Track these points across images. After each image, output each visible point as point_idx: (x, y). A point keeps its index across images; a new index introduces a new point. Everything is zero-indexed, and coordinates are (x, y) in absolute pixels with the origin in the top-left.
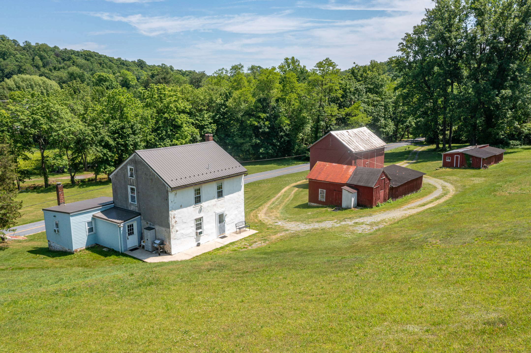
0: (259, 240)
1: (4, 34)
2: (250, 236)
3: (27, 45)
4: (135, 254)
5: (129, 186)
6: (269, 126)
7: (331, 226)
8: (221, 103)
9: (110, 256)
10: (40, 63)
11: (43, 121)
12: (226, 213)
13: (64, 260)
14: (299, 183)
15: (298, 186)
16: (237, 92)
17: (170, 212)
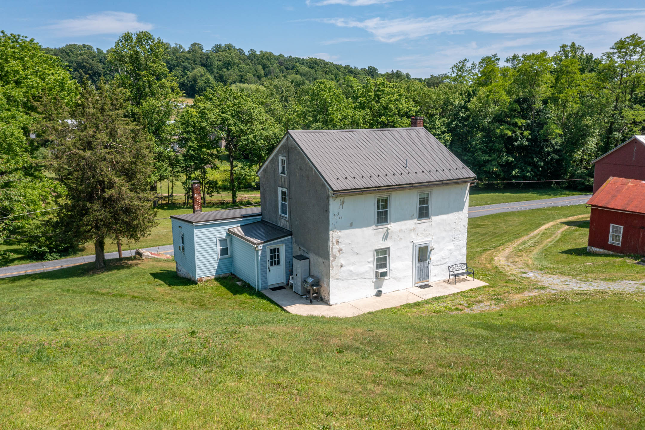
0: (487, 300)
1: (230, 43)
2: (471, 290)
3: (252, 54)
4: (275, 296)
5: (279, 188)
6: (530, 137)
7: (633, 290)
8: (461, 105)
9: (241, 293)
10: (262, 73)
11: (232, 121)
12: (433, 245)
13: (181, 291)
14: (571, 219)
15: (569, 223)
16: (485, 89)
17: (331, 232)
